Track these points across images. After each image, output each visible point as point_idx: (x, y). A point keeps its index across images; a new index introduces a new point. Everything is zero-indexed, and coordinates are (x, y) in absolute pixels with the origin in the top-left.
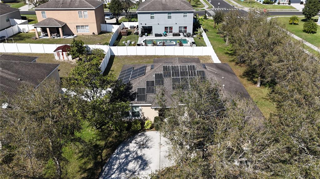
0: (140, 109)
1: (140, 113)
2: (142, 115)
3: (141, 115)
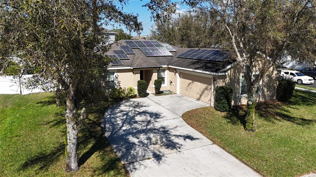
0: (116, 76)
1: (116, 82)
2: (118, 85)
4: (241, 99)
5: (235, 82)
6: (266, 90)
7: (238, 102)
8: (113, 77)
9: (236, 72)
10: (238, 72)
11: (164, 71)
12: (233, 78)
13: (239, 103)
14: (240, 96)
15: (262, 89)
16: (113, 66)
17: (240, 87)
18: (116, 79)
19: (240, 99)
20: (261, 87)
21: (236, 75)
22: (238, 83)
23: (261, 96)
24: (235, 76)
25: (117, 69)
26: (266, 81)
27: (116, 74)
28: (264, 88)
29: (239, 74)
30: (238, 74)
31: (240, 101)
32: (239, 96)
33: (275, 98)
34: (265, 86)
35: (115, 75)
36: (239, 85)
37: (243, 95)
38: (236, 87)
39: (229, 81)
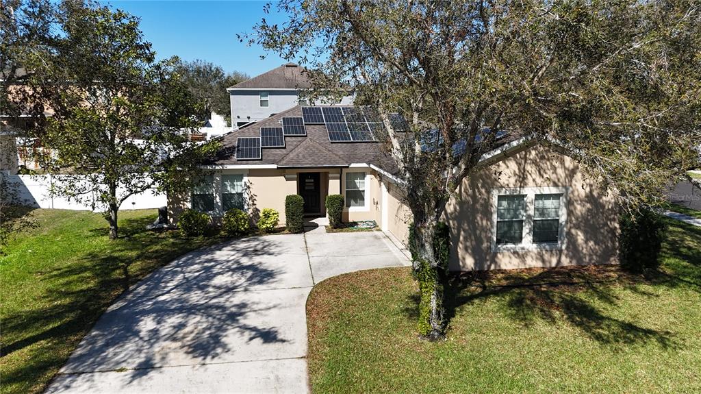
0: (245, 184)
1: (245, 196)
3: (248, 205)
4: (499, 255)
5: (475, 211)
6: (581, 237)
7: (488, 263)
8: (241, 186)
9: (480, 185)
10: (482, 187)
11: (362, 174)
12: (468, 202)
13: (490, 265)
14: (493, 246)
15: (569, 233)
16: (239, 162)
17: (492, 223)
18: (246, 189)
19: (495, 255)
20: (565, 229)
21: (478, 194)
22: (487, 214)
23: (565, 252)
24: (474, 197)
25: (249, 169)
26: (579, 214)
27: (245, 179)
28: (573, 231)
29: (488, 192)
30: (483, 191)
31: (493, 260)
32: (489, 248)
33: (614, 261)
34: (577, 227)
35: (243, 181)
36: (490, 219)
37: (505, 246)
38: (480, 223)
39: (458, 208)
